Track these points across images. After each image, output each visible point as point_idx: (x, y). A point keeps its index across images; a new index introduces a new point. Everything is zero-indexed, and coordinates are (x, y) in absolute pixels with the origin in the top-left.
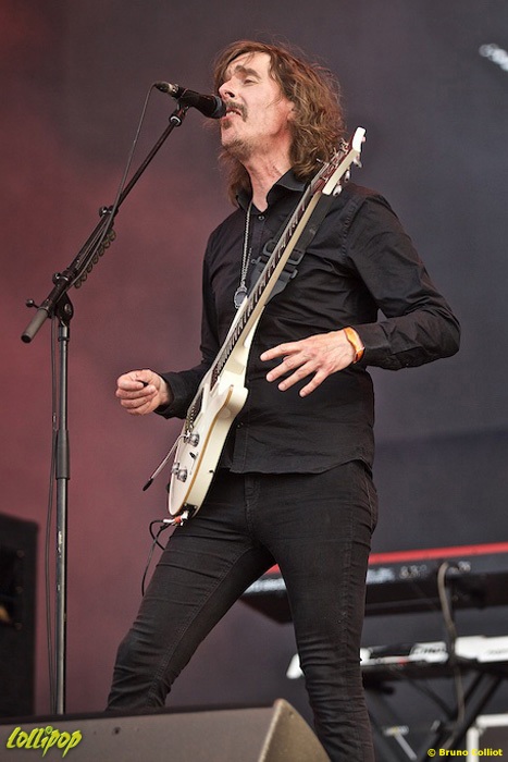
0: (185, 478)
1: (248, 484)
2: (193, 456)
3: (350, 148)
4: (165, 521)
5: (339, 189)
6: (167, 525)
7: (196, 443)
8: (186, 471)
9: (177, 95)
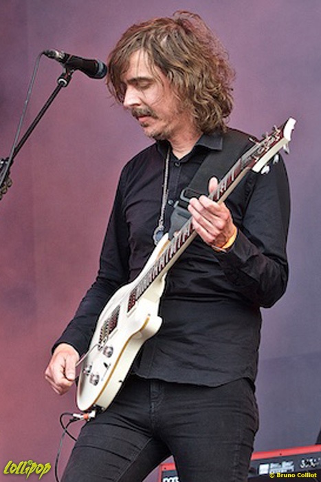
0: (96, 383)
1: (154, 388)
2: (106, 365)
3: (282, 137)
4: (75, 415)
5: (267, 169)
6: (75, 419)
7: (110, 355)
8: (98, 376)
9: (63, 61)
